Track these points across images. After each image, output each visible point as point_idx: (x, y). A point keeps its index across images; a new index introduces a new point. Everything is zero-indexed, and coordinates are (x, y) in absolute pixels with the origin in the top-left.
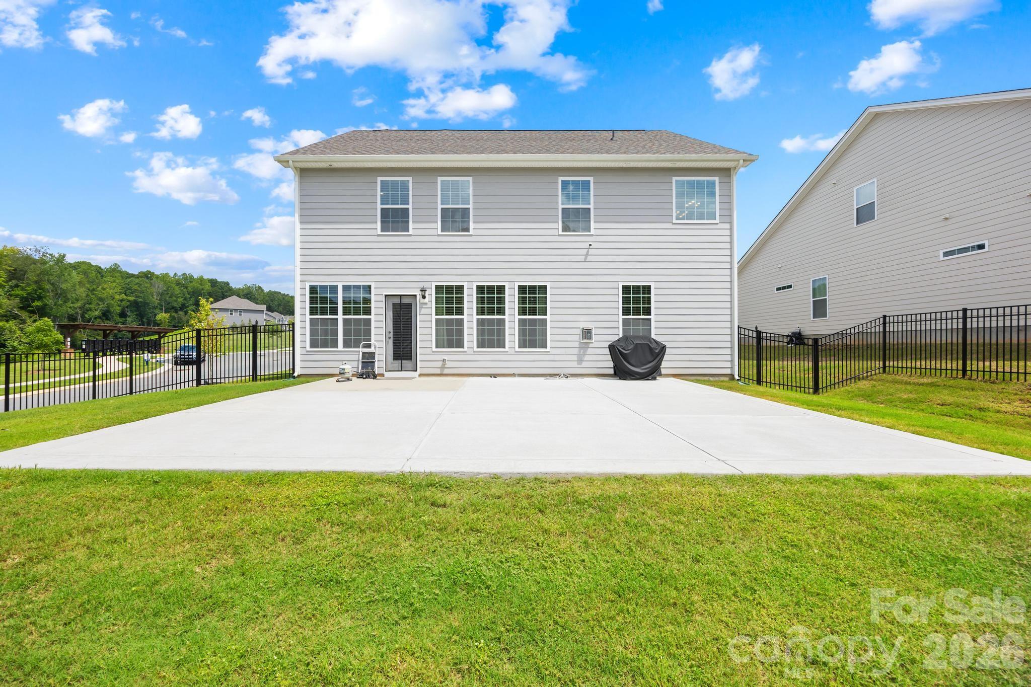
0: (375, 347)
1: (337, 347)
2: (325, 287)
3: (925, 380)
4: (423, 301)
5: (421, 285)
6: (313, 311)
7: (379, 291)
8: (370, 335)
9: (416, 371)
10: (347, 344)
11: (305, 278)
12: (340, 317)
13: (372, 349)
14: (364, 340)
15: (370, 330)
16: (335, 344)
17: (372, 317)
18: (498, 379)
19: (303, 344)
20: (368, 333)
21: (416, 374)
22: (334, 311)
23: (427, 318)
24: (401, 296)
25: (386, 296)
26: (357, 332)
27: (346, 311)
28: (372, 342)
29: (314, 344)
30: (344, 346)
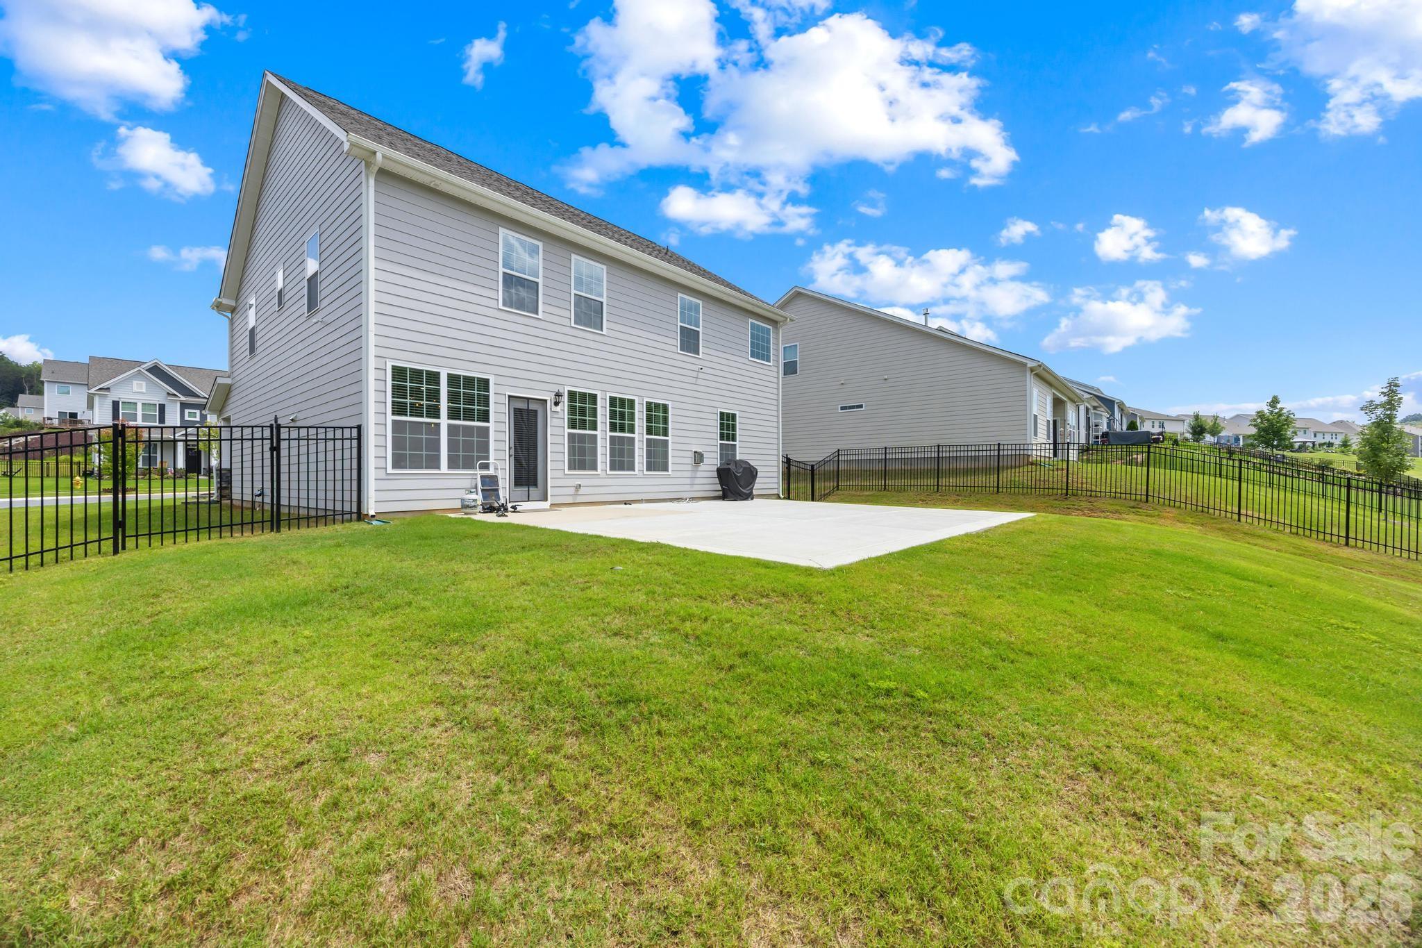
0: (496, 469)
1: (438, 467)
2: (420, 372)
3: (867, 493)
4: (554, 408)
5: (556, 388)
6: (398, 409)
7: (501, 390)
8: (487, 450)
9: (546, 499)
10: (453, 463)
11: (383, 352)
12: (444, 421)
13: (491, 472)
14: (479, 458)
15: (487, 444)
16: (434, 462)
17: (491, 425)
18: (633, 506)
19: (381, 463)
20: (485, 448)
21: (546, 505)
22: (435, 412)
23: (559, 431)
24: (528, 399)
25: (510, 396)
26: (468, 446)
27: (453, 414)
28: (491, 460)
29: (398, 462)
30: (450, 467)
